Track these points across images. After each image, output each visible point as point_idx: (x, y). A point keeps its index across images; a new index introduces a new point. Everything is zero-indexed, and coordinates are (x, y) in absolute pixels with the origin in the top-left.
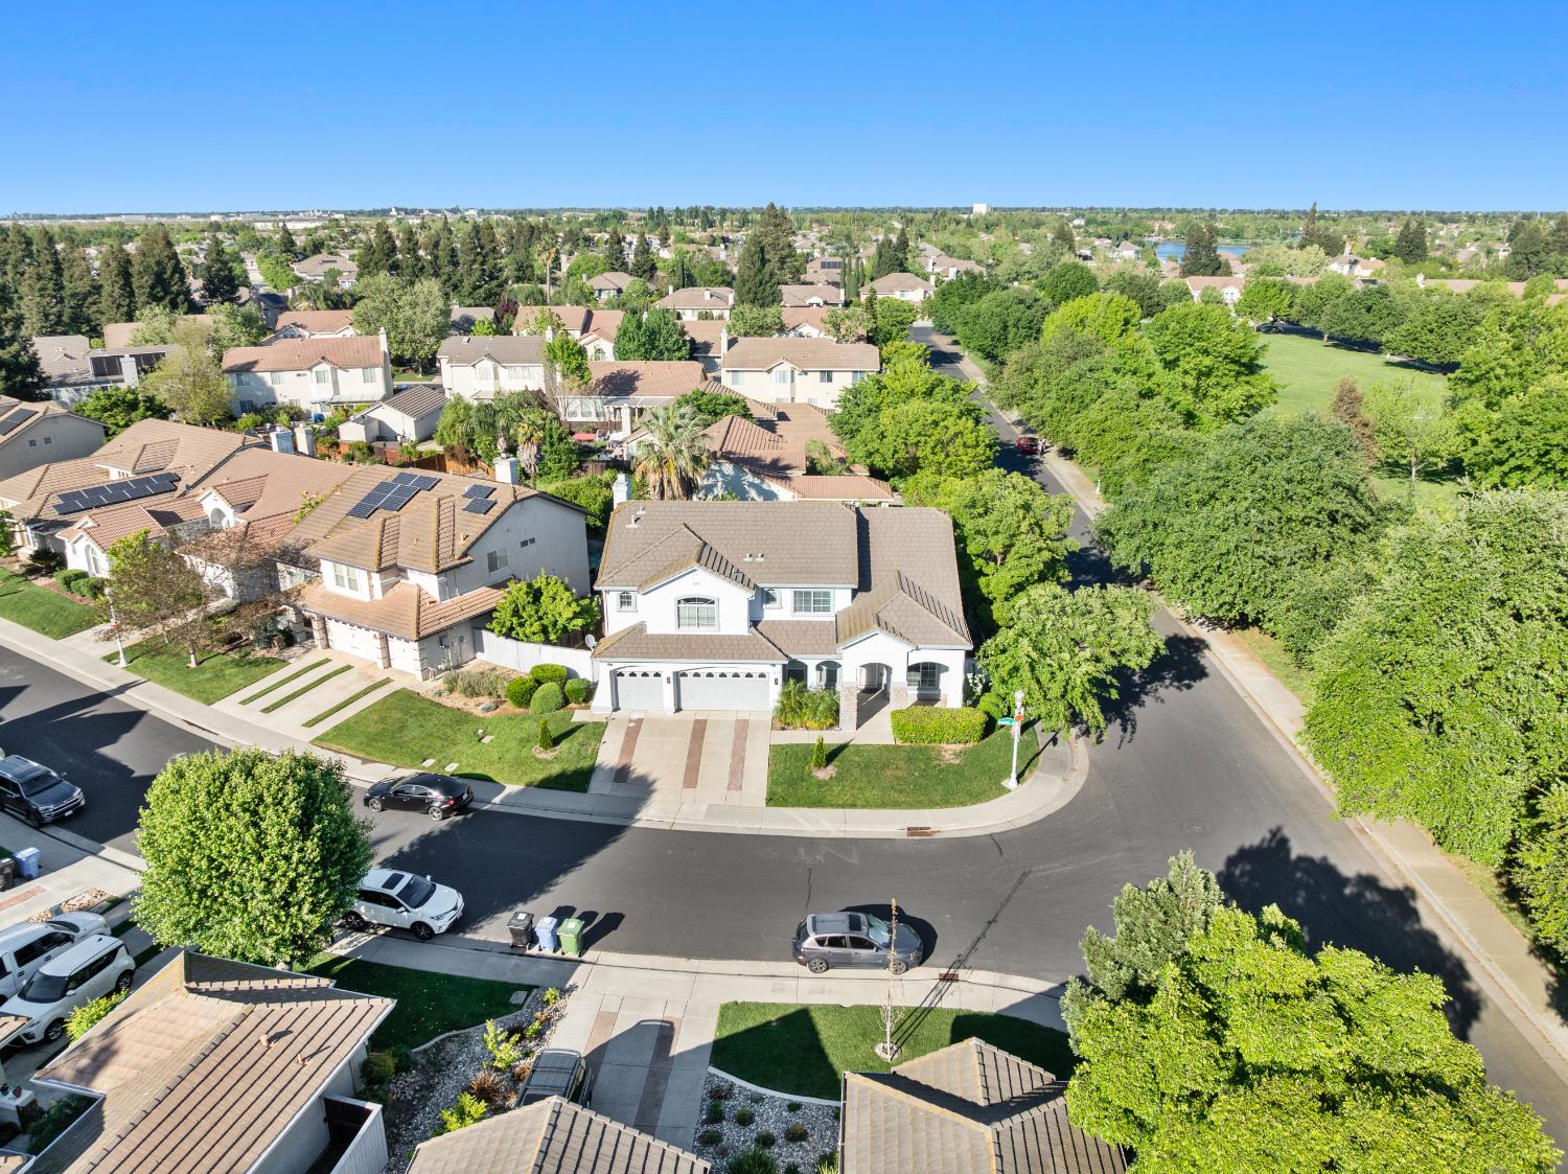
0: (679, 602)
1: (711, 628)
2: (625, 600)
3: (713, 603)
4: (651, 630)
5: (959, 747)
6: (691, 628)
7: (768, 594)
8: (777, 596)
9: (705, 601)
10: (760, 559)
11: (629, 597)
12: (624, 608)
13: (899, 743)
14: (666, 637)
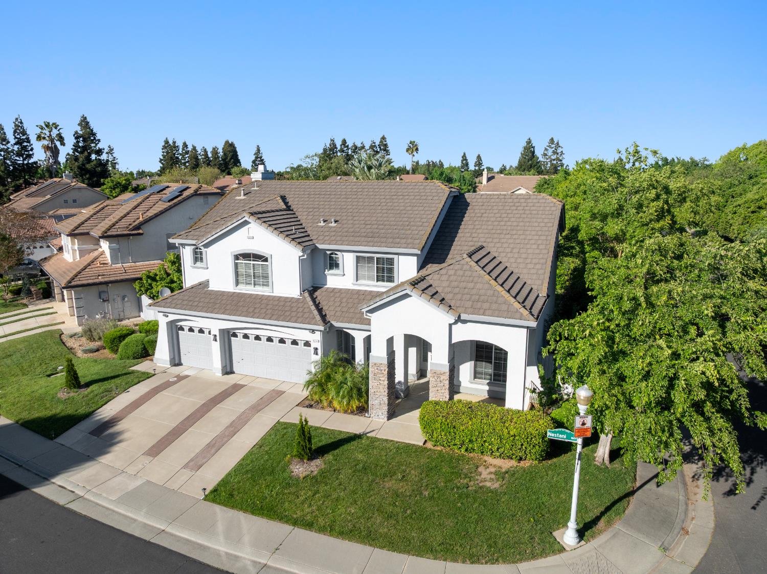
0: (237, 257)
1: (265, 288)
2: (198, 257)
3: (266, 260)
4: (213, 287)
5: (507, 464)
6: (249, 287)
7: (331, 258)
8: (340, 262)
9: (257, 257)
10: (333, 224)
11: (201, 253)
12: (198, 264)
13: (429, 445)
14: (222, 294)
